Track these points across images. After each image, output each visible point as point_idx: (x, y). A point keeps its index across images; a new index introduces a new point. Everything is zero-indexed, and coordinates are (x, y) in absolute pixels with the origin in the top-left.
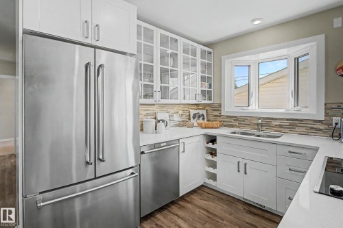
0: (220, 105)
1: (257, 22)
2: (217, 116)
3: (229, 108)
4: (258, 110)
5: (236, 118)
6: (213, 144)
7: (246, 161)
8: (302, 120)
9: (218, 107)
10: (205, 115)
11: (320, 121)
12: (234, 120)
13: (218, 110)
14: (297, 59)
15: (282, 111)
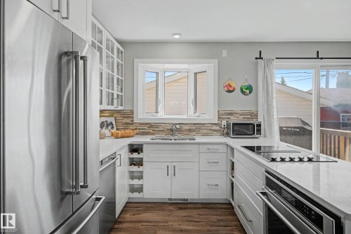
0: (132, 112)
1: (177, 37)
2: (129, 124)
3: (141, 115)
4: (165, 117)
5: (151, 125)
6: (139, 153)
7: (174, 164)
8: (204, 124)
9: (129, 114)
10: (114, 123)
11: (215, 124)
12: (148, 127)
13: (130, 117)
14: (196, 74)
15: (185, 117)
